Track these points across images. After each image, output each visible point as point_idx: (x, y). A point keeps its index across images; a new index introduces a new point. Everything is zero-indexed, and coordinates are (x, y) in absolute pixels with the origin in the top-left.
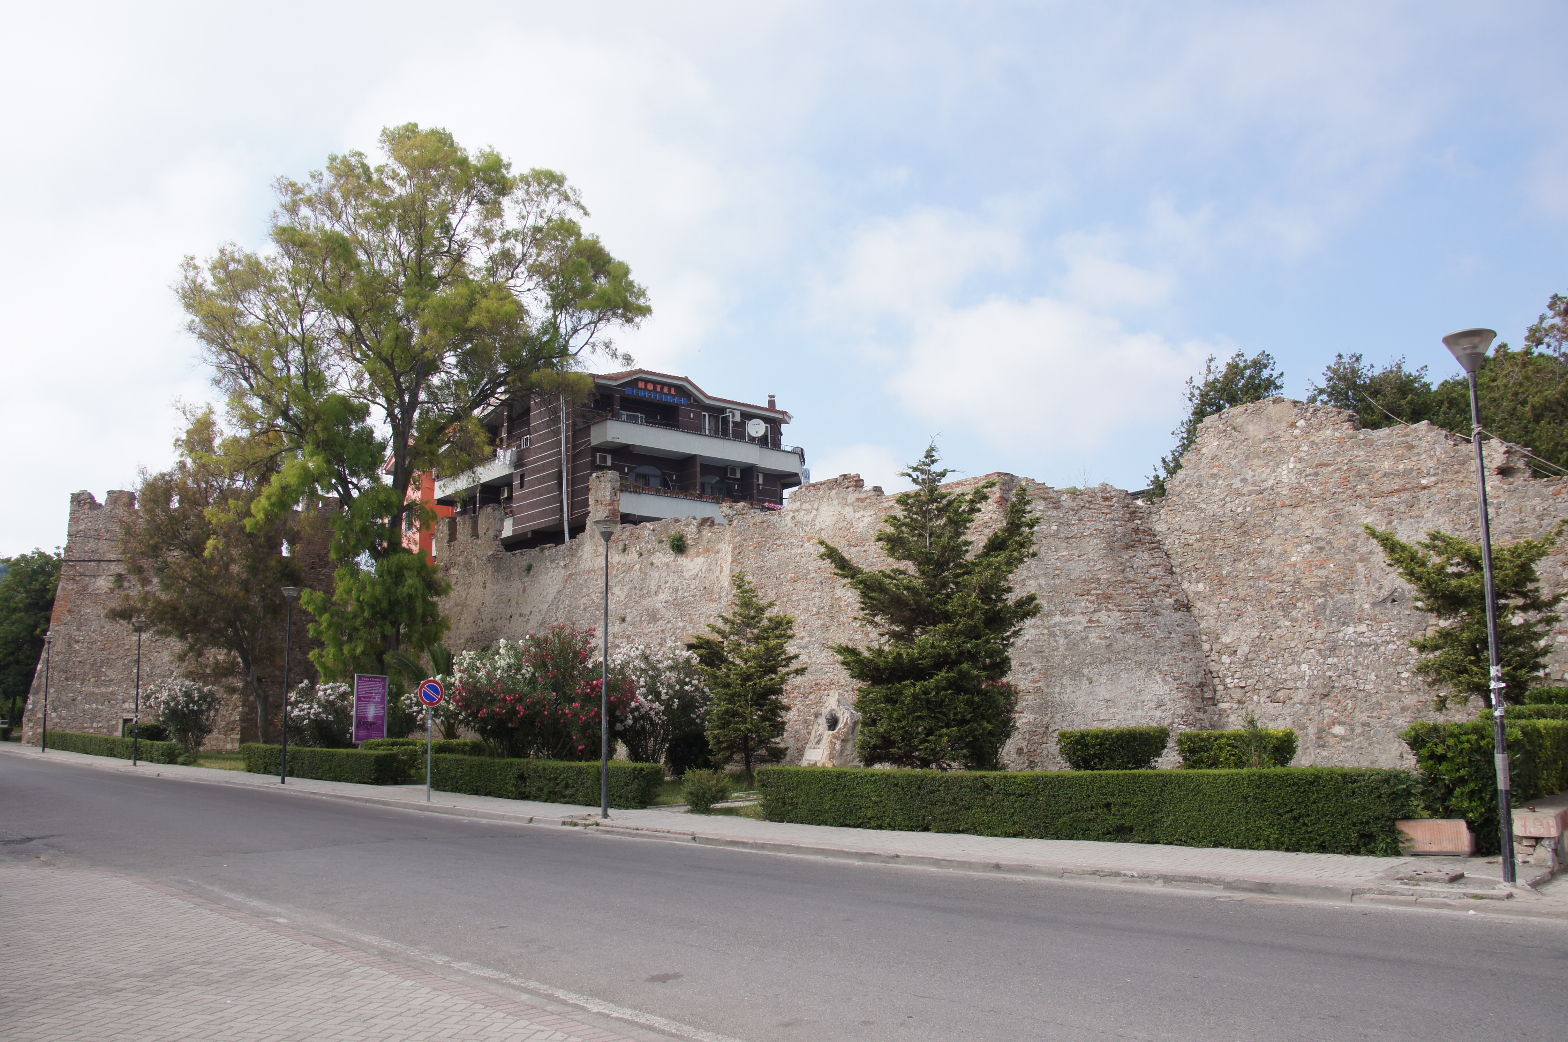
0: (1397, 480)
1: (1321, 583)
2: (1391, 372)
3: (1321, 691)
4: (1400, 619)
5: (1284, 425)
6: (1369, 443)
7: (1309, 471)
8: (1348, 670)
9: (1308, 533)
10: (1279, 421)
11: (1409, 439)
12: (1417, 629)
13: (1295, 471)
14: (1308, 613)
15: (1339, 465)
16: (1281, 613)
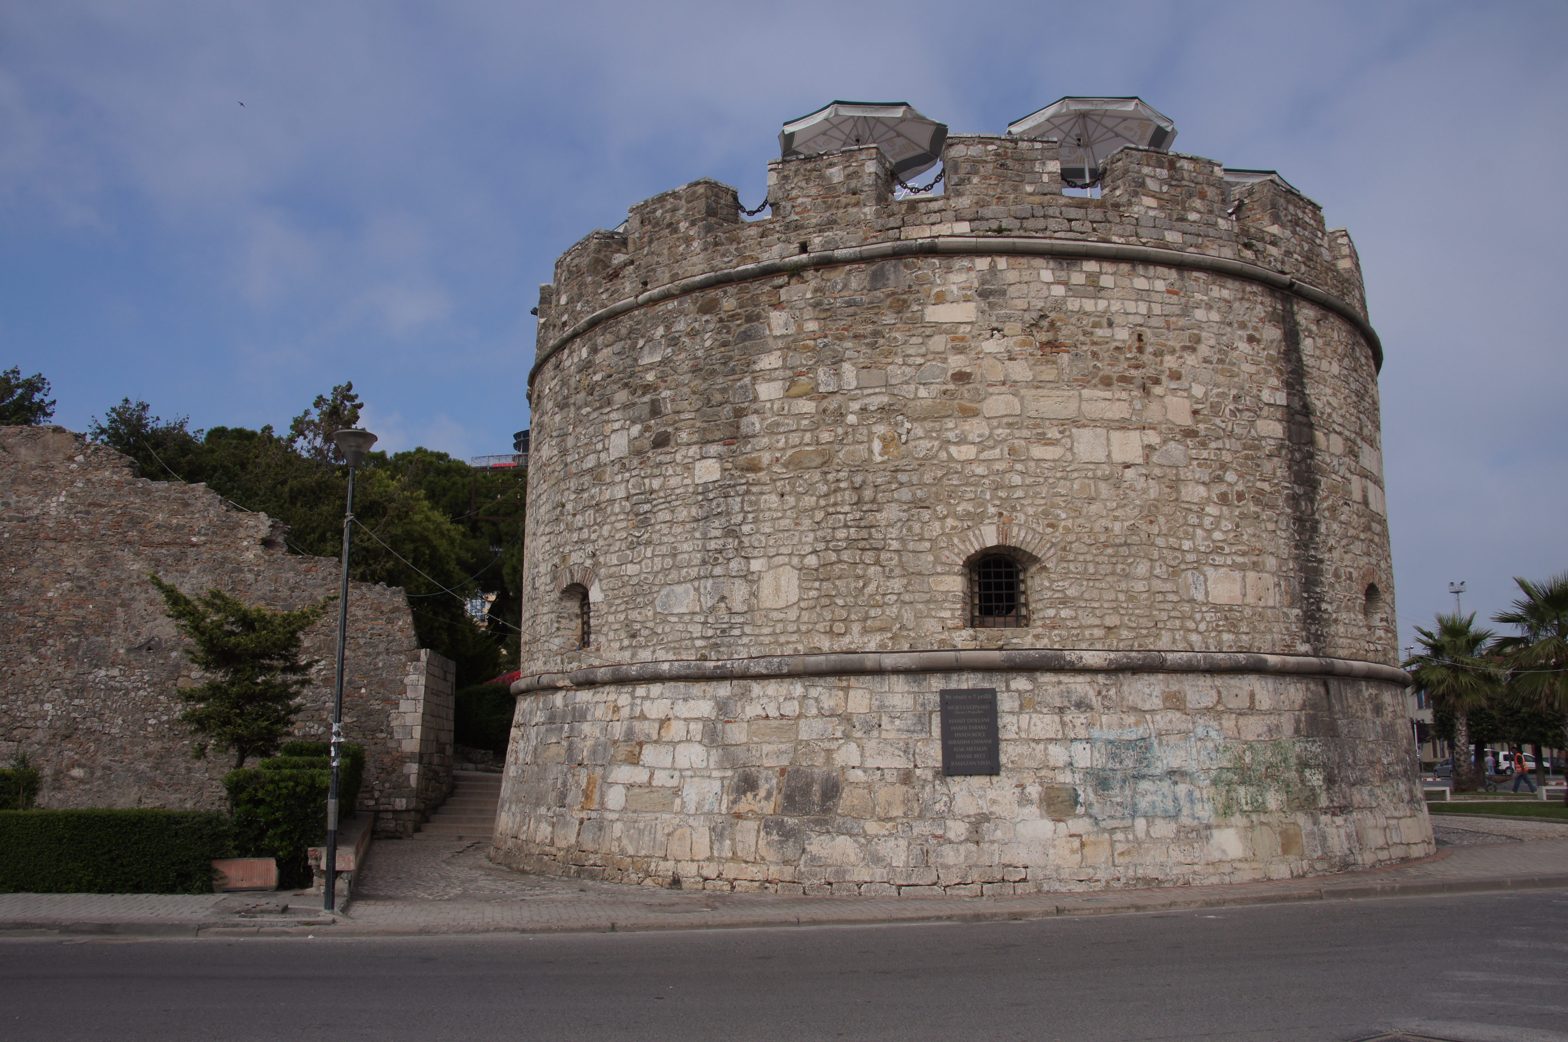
0: (169, 533)
1: (77, 622)
2: (174, 428)
3: (63, 732)
4: (154, 667)
5: (61, 456)
6: (146, 492)
7: (80, 508)
8: (95, 713)
9: (70, 570)
10: (56, 451)
11: (186, 496)
12: (168, 679)
13: (66, 505)
14: (58, 652)
15: (113, 508)
16: (28, 648)
